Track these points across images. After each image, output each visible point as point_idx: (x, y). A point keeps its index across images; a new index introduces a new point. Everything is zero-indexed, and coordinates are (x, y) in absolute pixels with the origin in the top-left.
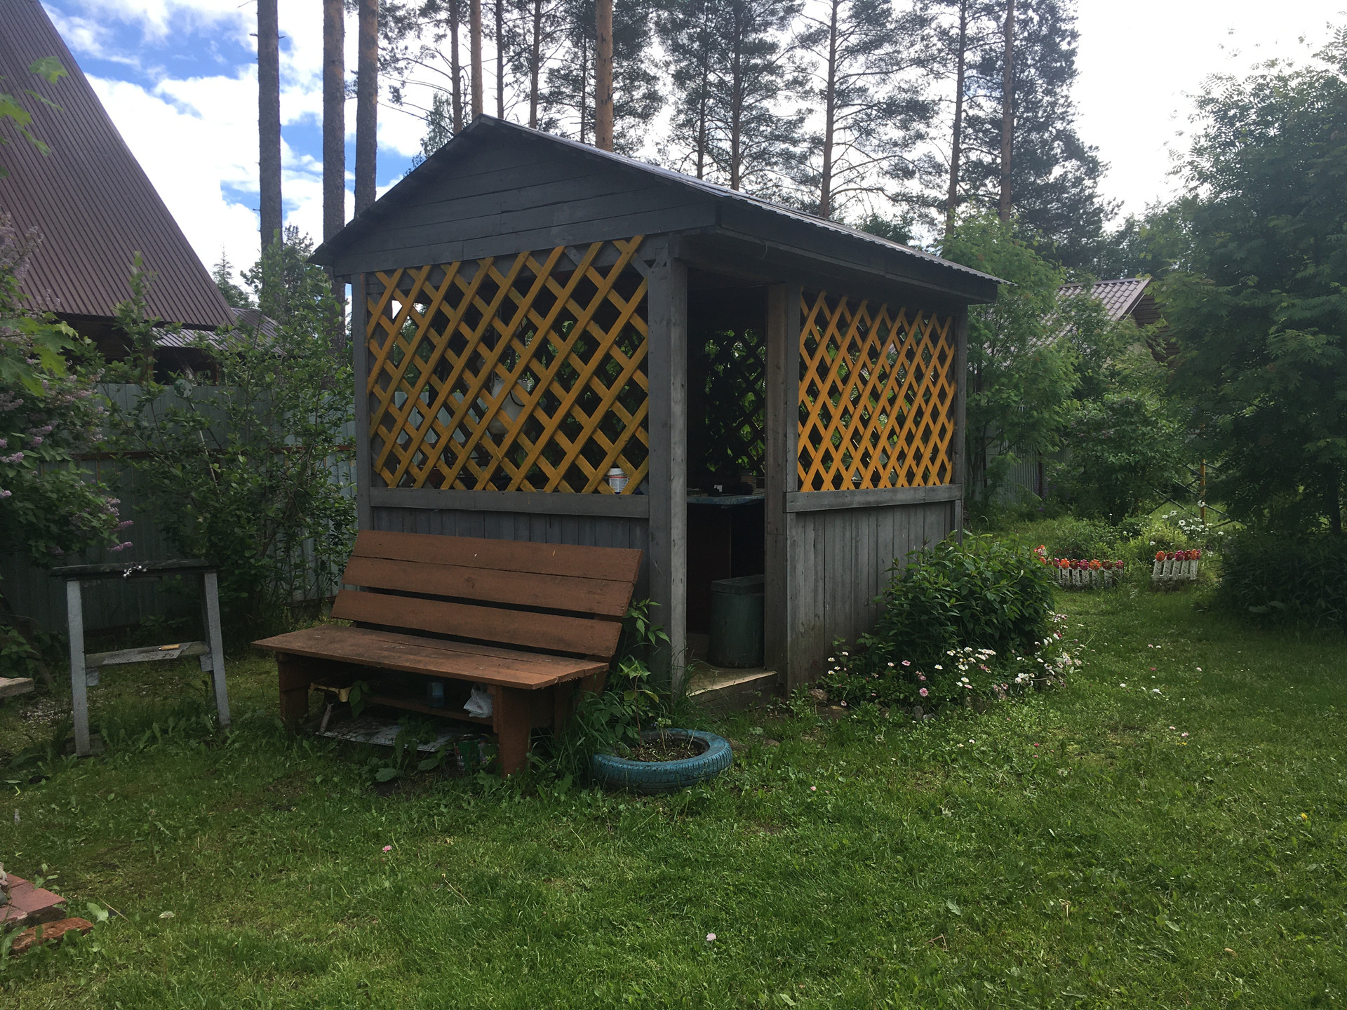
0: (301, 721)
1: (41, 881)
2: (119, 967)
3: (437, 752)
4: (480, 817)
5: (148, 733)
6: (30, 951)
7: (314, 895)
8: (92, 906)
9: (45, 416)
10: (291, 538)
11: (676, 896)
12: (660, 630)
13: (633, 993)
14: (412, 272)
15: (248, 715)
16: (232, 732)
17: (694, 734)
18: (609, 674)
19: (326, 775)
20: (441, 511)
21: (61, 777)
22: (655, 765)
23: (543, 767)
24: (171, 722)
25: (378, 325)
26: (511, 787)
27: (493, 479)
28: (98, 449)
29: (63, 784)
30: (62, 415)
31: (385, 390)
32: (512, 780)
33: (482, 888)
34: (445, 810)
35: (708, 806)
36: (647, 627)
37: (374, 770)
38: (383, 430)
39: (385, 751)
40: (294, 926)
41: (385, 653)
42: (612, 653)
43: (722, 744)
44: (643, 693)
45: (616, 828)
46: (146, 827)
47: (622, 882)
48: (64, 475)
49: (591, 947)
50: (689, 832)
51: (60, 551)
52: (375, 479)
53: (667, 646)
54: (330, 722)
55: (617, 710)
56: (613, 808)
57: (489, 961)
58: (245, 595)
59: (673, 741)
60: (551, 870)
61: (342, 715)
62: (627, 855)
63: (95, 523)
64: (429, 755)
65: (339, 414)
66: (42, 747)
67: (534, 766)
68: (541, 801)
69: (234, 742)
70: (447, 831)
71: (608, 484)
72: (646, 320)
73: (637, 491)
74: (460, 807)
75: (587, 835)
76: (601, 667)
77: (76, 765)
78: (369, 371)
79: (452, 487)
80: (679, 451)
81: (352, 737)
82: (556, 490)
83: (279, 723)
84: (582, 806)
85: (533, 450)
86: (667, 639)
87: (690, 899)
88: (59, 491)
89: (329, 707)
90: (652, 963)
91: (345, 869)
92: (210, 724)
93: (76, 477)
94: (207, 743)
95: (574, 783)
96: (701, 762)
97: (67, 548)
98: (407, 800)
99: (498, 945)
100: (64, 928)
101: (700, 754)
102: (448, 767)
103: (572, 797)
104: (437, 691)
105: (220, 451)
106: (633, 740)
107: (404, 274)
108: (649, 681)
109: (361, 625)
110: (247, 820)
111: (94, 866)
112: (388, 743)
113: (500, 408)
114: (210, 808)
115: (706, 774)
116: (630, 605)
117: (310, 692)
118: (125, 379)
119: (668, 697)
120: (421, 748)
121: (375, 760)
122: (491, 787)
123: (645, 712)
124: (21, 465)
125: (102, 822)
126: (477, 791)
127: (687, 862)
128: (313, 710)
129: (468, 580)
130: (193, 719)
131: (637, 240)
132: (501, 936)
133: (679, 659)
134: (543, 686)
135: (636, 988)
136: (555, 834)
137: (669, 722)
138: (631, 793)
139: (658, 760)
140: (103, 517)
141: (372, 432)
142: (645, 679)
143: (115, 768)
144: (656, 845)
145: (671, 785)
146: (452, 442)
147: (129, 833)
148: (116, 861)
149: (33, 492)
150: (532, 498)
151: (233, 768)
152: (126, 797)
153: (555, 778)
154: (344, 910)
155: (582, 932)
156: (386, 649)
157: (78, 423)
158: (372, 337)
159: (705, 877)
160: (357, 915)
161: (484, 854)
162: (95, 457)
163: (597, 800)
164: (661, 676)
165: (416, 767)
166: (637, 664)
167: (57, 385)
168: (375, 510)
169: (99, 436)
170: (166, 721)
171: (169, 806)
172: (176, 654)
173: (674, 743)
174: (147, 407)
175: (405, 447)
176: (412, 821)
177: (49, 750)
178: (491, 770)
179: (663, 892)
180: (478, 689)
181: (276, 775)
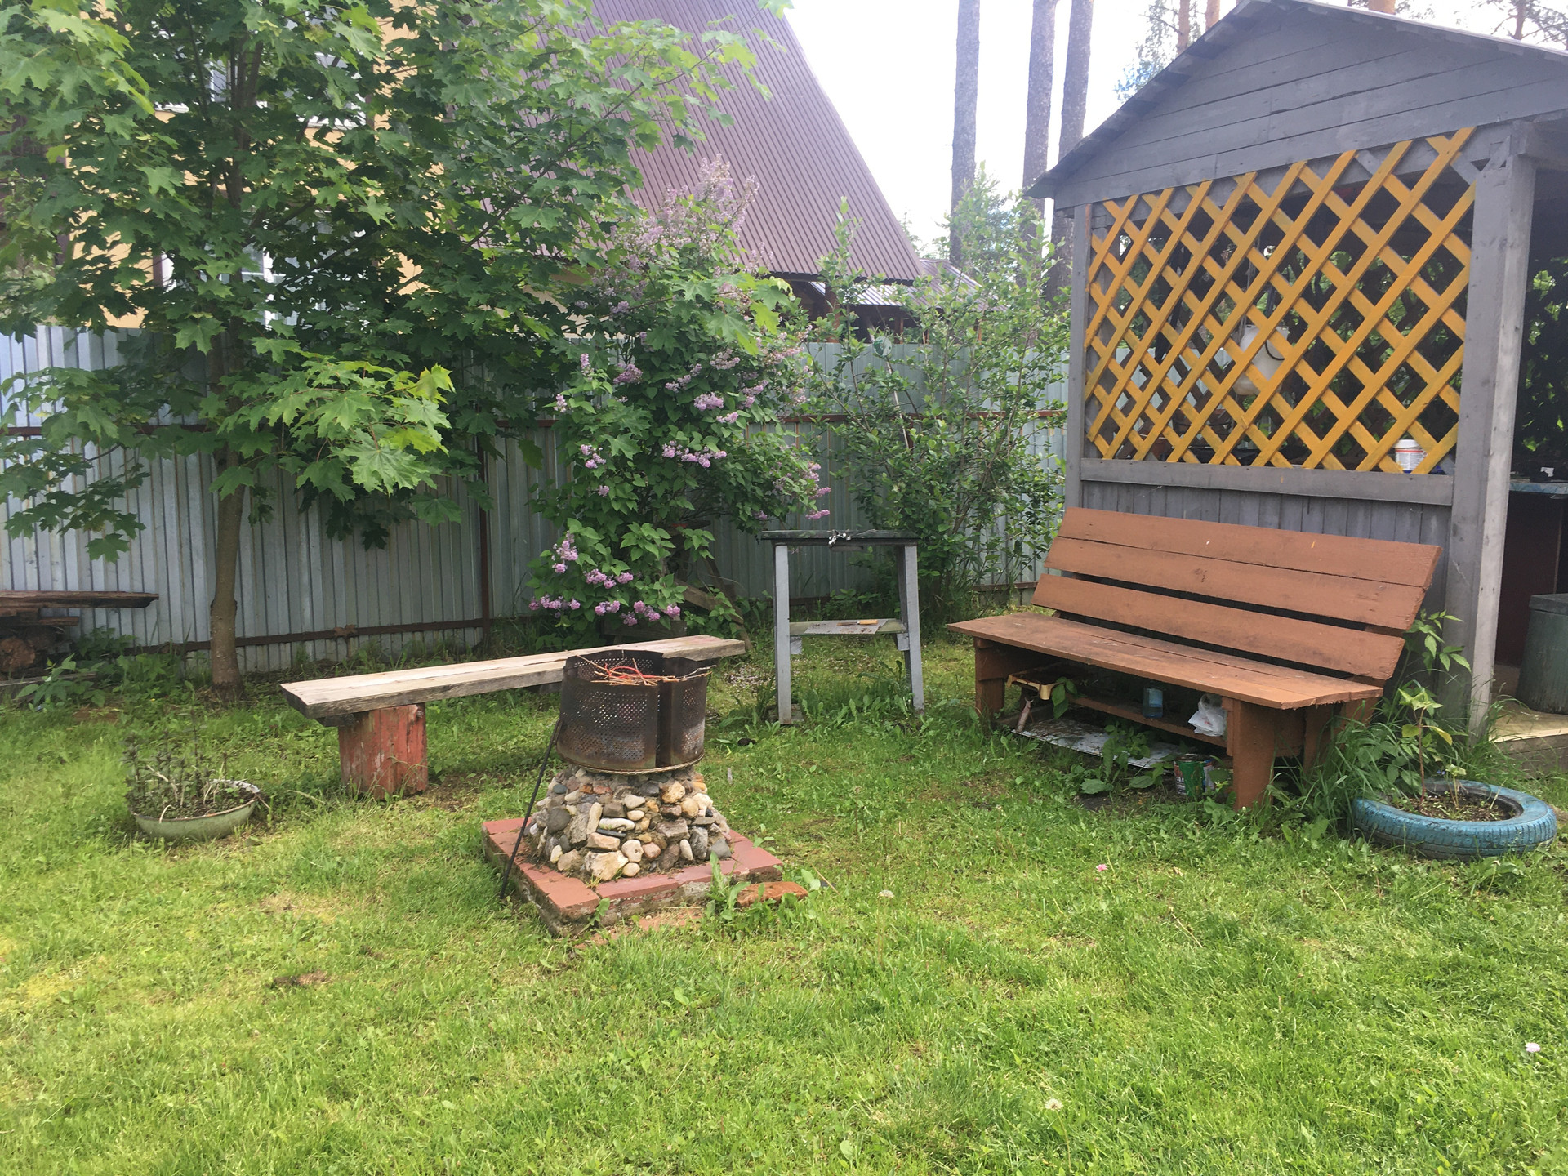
0: (997, 716)
1: (759, 841)
2: (834, 939)
3: (1152, 769)
4: (1208, 851)
5: (844, 710)
6: (753, 907)
7: (1024, 904)
8: (806, 874)
9: (756, 375)
10: (985, 515)
11: (1476, 989)
12: (1457, 652)
13: (1423, 1093)
14: (1148, 199)
15: (943, 702)
16: (926, 718)
17: (1499, 791)
18: (1380, 702)
19: (1027, 778)
20: (1166, 488)
21: (766, 743)
22: (1443, 824)
23: (1288, 805)
24: (866, 700)
25: (1103, 265)
26: (1247, 823)
27: (1235, 451)
28: (801, 411)
29: (768, 749)
30: (772, 375)
31: (1106, 343)
32: (1248, 815)
33: (1220, 933)
34: (1166, 837)
35: (1520, 886)
36: (1439, 647)
37: (1079, 780)
38: (1100, 392)
39: (1091, 760)
40: (1004, 931)
41: (1096, 649)
42: (1389, 675)
43: (1542, 809)
44: (1426, 731)
45: (1387, 892)
46: (847, 804)
47: (1400, 959)
48: (771, 438)
49: (1362, 1028)
50: (1493, 914)
51: (763, 515)
52: (1088, 448)
53: (1465, 675)
54: (1028, 720)
55: (1392, 749)
56: (1383, 868)
57: (1230, 1015)
58: (936, 573)
59: (1468, 797)
60: (1303, 927)
61: (1043, 713)
62: (1404, 927)
63: (796, 489)
64: (1142, 771)
65: (1043, 374)
66: (747, 712)
67: (1275, 801)
68: (1286, 843)
69: (928, 729)
70: (1168, 860)
71: (1394, 459)
72: (1468, 242)
73: (1437, 471)
74: (1183, 836)
75: (1348, 894)
76: (1373, 692)
77: (779, 733)
78: (1089, 321)
79: (1181, 460)
80: (1504, 418)
81: (1050, 739)
82: (1320, 466)
83: (974, 715)
84: (1340, 860)
85: (1292, 416)
86: (1466, 665)
87: (1497, 996)
88: (765, 454)
89: (1028, 704)
90: (1445, 1061)
91: (1055, 881)
92: (904, 708)
93: (781, 439)
94: (902, 727)
95: (1329, 830)
96: (1512, 828)
97: (769, 512)
98: (1119, 817)
99: (1240, 999)
100: (783, 891)
101: (1508, 817)
102: (1166, 786)
103: (1326, 846)
104: (1155, 699)
105: (917, 416)
106: (1411, 788)
107: (1140, 199)
108: (1437, 717)
109: (1064, 615)
110: (945, 812)
111: (801, 835)
112: (1097, 752)
113: (1250, 363)
114: (909, 795)
115: (1518, 845)
116: (1418, 617)
117: (1008, 684)
118: (826, 336)
119: (1462, 739)
120: (1133, 762)
121: (1079, 769)
122: (1221, 819)
123: (1430, 754)
124: (735, 425)
125: (806, 793)
126: (1204, 821)
127: (1490, 950)
128: (1010, 705)
129: (1197, 572)
130: (888, 700)
131: (1463, 134)
132: (1243, 990)
133: (1481, 692)
134: (1296, 707)
135: (1425, 1087)
136: (1305, 885)
137: (1463, 772)
138: (1409, 852)
139: (1446, 817)
140: (804, 482)
141: (1088, 393)
142: (1431, 713)
143: (815, 740)
144: (1444, 921)
145: (1468, 852)
146: (1185, 406)
147: (831, 807)
148: (822, 833)
149: (740, 454)
150: (1286, 477)
151: (928, 757)
152: (826, 771)
153: (1304, 819)
154: (1058, 925)
155: (1349, 1008)
156: (1096, 645)
157: (785, 382)
158: (1095, 280)
159: (1518, 973)
160: (1071, 934)
161: (1215, 894)
162: (796, 420)
163: (1361, 854)
164: (1456, 712)
165: (1128, 783)
166: (1423, 692)
167: (769, 343)
168: (1086, 484)
169: (802, 398)
170: (861, 699)
171: (868, 786)
172: (873, 630)
173: (1470, 798)
174: (847, 369)
175: (1126, 410)
176: (1126, 842)
177: (755, 714)
178: (1221, 799)
179: (1457, 980)
180: (1207, 701)
181: (973, 770)
